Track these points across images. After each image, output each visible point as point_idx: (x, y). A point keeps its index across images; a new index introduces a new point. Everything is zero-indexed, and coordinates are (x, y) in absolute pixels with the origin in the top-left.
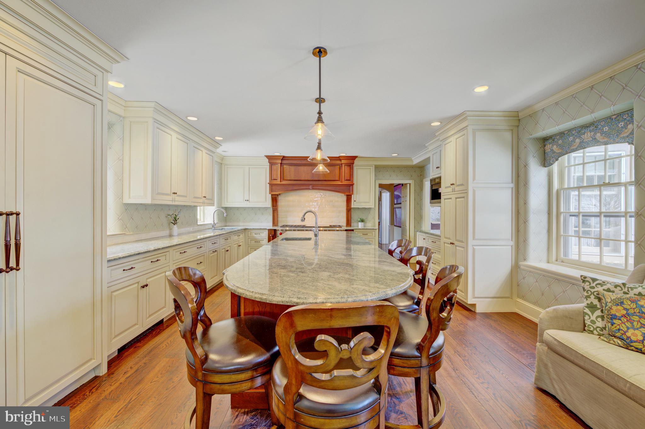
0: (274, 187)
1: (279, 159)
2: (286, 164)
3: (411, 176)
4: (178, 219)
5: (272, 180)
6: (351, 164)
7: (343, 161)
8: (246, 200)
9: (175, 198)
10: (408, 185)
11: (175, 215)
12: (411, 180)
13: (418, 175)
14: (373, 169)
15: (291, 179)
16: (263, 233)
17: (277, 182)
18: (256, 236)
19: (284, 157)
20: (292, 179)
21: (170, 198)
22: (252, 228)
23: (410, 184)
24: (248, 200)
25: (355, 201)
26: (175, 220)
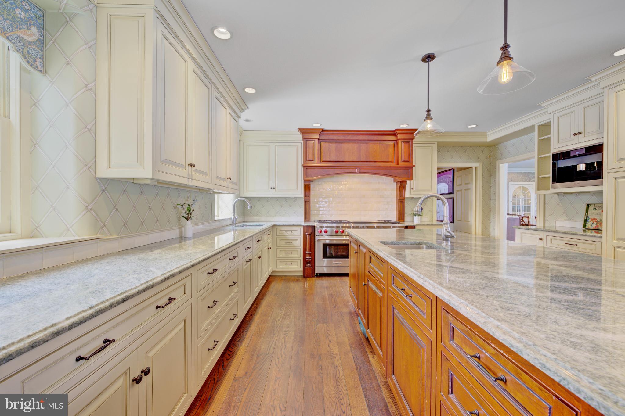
0: (309, 171)
1: (316, 133)
2: (326, 141)
3: (478, 158)
4: (193, 211)
5: (306, 160)
6: (411, 140)
7: (400, 137)
8: (271, 188)
9: (192, 175)
10: (474, 169)
11: (189, 205)
12: (478, 162)
13: (486, 157)
14: (435, 147)
15: (331, 160)
16: (297, 230)
17: (313, 163)
18: (286, 234)
19: (323, 130)
20: (333, 160)
21: (184, 172)
22: (282, 224)
23: (476, 168)
24: (274, 188)
25: (412, 189)
26: (189, 212)
